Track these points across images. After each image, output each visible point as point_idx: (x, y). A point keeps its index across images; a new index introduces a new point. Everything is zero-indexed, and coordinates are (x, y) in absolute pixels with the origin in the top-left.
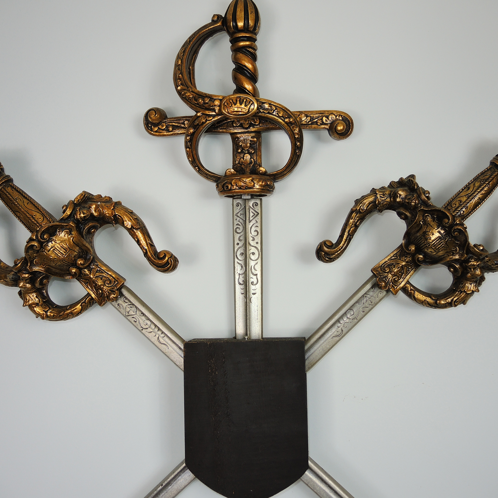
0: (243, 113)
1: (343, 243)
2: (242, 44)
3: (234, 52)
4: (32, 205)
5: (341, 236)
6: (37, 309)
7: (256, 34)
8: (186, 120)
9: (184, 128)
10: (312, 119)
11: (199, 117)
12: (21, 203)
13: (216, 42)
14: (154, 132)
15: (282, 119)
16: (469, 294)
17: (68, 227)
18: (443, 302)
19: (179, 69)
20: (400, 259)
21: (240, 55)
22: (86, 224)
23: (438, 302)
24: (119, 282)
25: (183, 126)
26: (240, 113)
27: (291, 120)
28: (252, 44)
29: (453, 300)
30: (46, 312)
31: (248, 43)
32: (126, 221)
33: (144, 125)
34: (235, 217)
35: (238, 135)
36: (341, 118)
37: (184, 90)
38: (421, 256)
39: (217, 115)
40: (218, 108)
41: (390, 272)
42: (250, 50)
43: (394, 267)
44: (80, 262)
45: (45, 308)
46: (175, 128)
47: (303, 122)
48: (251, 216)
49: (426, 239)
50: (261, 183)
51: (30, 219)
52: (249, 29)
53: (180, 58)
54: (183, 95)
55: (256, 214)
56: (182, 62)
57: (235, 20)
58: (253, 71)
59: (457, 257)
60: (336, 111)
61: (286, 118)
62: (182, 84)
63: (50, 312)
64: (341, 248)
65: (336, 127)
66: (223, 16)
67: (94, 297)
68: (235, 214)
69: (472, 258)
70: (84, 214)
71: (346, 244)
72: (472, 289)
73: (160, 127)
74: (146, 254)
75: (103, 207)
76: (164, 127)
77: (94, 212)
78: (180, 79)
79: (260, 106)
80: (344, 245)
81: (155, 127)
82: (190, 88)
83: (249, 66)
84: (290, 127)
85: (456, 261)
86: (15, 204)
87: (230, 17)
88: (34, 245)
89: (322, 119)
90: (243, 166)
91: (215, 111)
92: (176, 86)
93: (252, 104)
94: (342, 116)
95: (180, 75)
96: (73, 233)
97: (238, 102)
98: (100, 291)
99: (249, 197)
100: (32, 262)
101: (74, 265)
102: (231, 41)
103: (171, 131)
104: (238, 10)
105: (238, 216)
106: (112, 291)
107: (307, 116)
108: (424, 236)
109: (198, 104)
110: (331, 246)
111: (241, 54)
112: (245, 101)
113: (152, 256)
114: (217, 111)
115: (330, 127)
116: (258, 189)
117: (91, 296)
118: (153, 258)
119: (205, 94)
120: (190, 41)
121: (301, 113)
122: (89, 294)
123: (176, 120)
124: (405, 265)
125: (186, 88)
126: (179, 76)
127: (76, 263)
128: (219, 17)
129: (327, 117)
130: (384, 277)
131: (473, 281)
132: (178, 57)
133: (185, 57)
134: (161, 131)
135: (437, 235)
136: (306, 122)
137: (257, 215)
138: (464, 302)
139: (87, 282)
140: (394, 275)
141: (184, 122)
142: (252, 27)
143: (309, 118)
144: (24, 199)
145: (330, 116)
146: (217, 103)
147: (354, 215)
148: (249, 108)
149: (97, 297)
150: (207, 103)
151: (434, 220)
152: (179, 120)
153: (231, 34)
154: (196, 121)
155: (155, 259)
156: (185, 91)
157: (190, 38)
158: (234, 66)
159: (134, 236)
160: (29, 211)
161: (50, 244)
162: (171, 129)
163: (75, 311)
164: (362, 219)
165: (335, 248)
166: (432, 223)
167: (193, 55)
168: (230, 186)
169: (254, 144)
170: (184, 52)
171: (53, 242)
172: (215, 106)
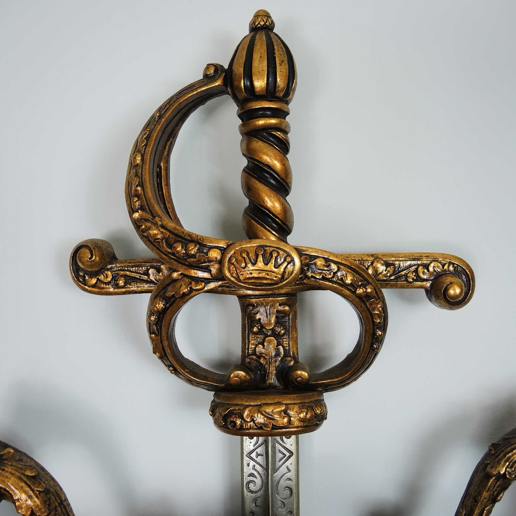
0: (269, 282)
2: (261, 122)
3: (245, 137)
7: (287, 103)
8: (152, 267)
9: (147, 282)
10: (397, 272)
11: (176, 280)
13: (210, 112)
14: (89, 287)
15: (349, 290)
19: (136, 175)
21: (258, 145)
25: (145, 277)
26: (265, 282)
27: (369, 290)
28: (281, 123)
31: (273, 121)
32: (19, 501)
33: (71, 273)
34: (246, 459)
35: (254, 300)
36: (451, 268)
37: (146, 220)
39: (214, 279)
40: (217, 266)
42: (279, 134)
46: (129, 280)
47: (381, 275)
48: (277, 460)
50: (302, 415)
52: (278, 94)
53: (139, 152)
54: (143, 231)
55: (288, 454)
56: (142, 160)
57: (248, 74)
58: (283, 176)
60: (444, 256)
61: (360, 287)
62: (142, 208)
65: (446, 290)
66: (226, 67)
68: (245, 453)
73: (102, 277)
76: (109, 279)
78: (137, 196)
79: (308, 265)
81: (91, 277)
82: (157, 219)
83: (277, 165)
84: (365, 304)
87: (239, 70)
89: (416, 271)
90: (262, 361)
91: (210, 271)
92: (132, 211)
93: (289, 263)
94: (454, 264)
95: (139, 188)
97: (260, 259)
102: (240, 116)
103: (123, 287)
104: (256, 56)
105: (252, 459)
107: (387, 264)
109: (173, 254)
111: (260, 143)
112: (275, 255)
114: (214, 271)
115: (431, 285)
116: (297, 427)
119: (190, 235)
120: (160, 117)
121: (376, 258)
123: (133, 267)
125: (149, 217)
126: (136, 190)
128: (218, 68)
129: (426, 267)
132: (136, 149)
133: (149, 149)
134: (103, 286)
136: (385, 276)
137: (289, 457)
141: (148, 270)
142: (282, 90)
143: (391, 269)
145: (432, 265)
146: (215, 254)
147: (492, 482)
148: (284, 272)
150: (194, 256)
152: (138, 266)
153: (241, 103)
154: (170, 289)
156: (149, 224)
157: (160, 109)
158: (244, 162)
162: (121, 283)
167: (168, 140)
168: (238, 422)
169: (283, 317)
170: (148, 138)
172: (210, 261)
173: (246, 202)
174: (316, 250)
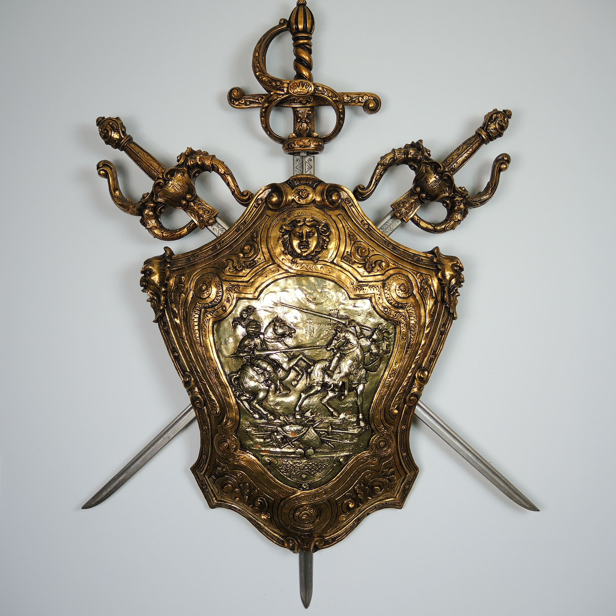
0: (304, 93)
1: (371, 186)
2: (301, 41)
3: (295, 47)
4: (150, 157)
5: (371, 182)
6: (156, 231)
7: (311, 34)
8: (260, 97)
9: (258, 103)
10: (352, 98)
11: (272, 95)
12: (142, 155)
13: (280, 38)
14: (235, 105)
15: (330, 98)
16: (456, 221)
17: (182, 171)
18: (438, 228)
19: (257, 60)
20: (410, 198)
21: (300, 50)
22: (193, 170)
23: (436, 228)
24: (215, 212)
25: (257, 101)
26: (302, 93)
27: (337, 99)
28: (308, 42)
29: (445, 226)
30: (163, 233)
31: (306, 41)
32: (220, 168)
33: (228, 100)
34: (295, 169)
35: (298, 109)
36: (372, 99)
37: (261, 75)
38: (424, 195)
39: (286, 94)
40: (286, 89)
41: (403, 207)
42: (307, 46)
43: (406, 203)
44: (188, 197)
45: (162, 230)
46: (251, 102)
47: (345, 100)
48: (307, 169)
49: (427, 182)
50: (315, 143)
51: (150, 167)
52: (307, 31)
53: (257, 52)
54: (260, 79)
55: (310, 167)
56: (259, 54)
57: (297, 23)
58: (309, 62)
59: (447, 194)
60: (369, 93)
61: (334, 97)
62: (259, 71)
63: (165, 233)
64: (371, 190)
65: (369, 104)
66: (288, 20)
67: (196, 223)
68: (295, 167)
69: (457, 195)
70: (193, 162)
71: (374, 188)
72: (458, 218)
73: (240, 102)
74: (233, 193)
75: (204, 158)
76: (243, 102)
77: (198, 162)
78: (258, 67)
79: (316, 88)
80: (372, 188)
81: (236, 101)
82: (265, 74)
83: (307, 58)
84: (336, 104)
85: (447, 197)
86: (138, 156)
87: (293, 21)
88: (161, 182)
89: (358, 99)
90: (301, 132)
91: (283, 91)
92: (255, 73)
93: (310, 87)
94: (373, 97)
95: (258, 64)
96: (185, 175)
97: (301, 85)
98: (202, 218)
99: (306, 155)
100: (156, 195)
101: (185, 199)
102: (293, 39)
103: (248, 105)
104: (299, 16)
105: (297, 168)
106: (210, 218)
107: (348, 96)
108: (425, 180)
109: (271, 86)
110: (364, 189)
111: (301, 49)
112: (305, 84)
113: (238, 194)
114: (285, 91)
115: (364, 104)
116: (313, 147)
117: (194, 222)
118: (239, 195)
119: (277, 79)
120: (264, 39)
121: (344, 93)
122: (192, 221)
123: (252, 97)
124: (414, 202)
125: (263, 74)
126: (257, 65)
127: (186, 198)
128: (285, 20)
129: (363, 97)
130: (399, 210)
131: (459, 213)
132: (255, 51)
133: (261, 51)
134: (241, 105)
135: (434, 179)
136: (347, 100)
137: (311, 168)
138: (453, 228)
139: (192, 212)
140: (406, 209)
141: (258, 98)
142: (309, 29)
143: (349, 98)
144: (144, 152)
145: (365, 97)
146: (286, 85)
147: (380, 167)
148: (308, 90)
149: (199, 223)
150: (279, 85)
151: (432, 169)
152: (254, 97)
153: (293, 34)
154: (270, 98)
155: (240, 196)
156: (262, 76)
157: (263, 36)
158: (295, 58)
159: (225, 180)
160: (149, 161)
161: (170, 182)
162: (248, 103)
163: (183, 233)
164: (385, 170)
165: (366, 190)
166: (431, 171)
167: (266, 48)
168: (293, 145)
169: (309, 116)
170: (260, 47)
171: (172, 181)
172: (284, 87)
173: (295, 73)
174: (319, 84)
